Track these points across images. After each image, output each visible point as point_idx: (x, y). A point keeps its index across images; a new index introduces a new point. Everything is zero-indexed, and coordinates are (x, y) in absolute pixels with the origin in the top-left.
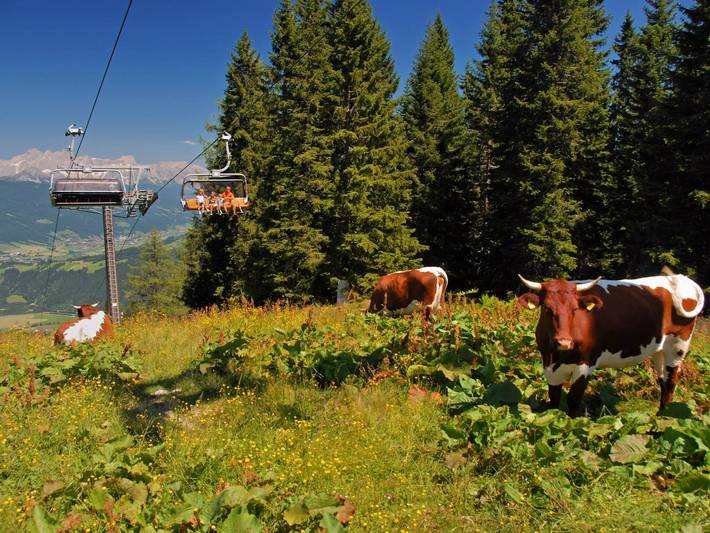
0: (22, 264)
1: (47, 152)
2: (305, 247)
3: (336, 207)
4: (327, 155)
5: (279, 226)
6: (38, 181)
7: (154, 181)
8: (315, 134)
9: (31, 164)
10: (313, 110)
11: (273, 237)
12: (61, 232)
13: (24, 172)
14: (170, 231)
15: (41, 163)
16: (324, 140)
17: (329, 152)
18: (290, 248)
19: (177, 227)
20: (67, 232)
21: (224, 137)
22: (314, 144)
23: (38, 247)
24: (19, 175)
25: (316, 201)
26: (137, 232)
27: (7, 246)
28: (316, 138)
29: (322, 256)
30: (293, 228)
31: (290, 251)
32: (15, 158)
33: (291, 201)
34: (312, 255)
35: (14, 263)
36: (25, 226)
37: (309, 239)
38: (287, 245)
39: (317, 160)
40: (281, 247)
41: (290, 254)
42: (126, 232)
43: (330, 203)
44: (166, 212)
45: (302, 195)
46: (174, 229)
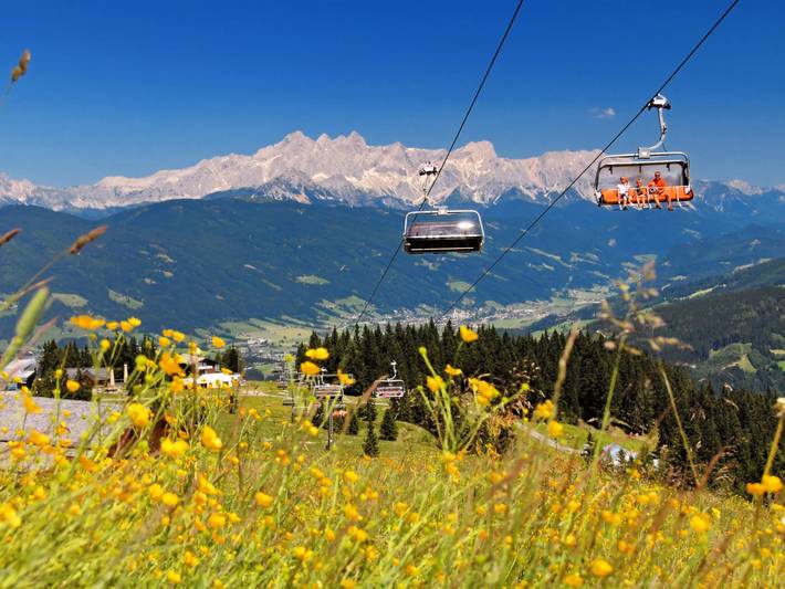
0: (268, 361)
1: (323, 138)
6: (302, 198)
7: (532, 194)
9: (290, 163)
12: (343, 301)
13: (278, 181)
14: (556, 301)
15: (310, 161)
19: (572, 293)
20: (353, 300)
21: (656, 102)
23: (300, 330)
24: (269, 185)
26: (490, 303)
27: (242, 325)
32: (263, 152)
35: (256, 360)
36: (279, 288)
42: (466, 301)
44: (550, 262)
46: (565, 296)
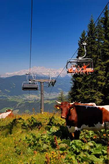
2: (96, 97)
3: (106, 85)
4: (104, 68)
5: (88, 90)
8: (100, 61)
10: (99, 54)
11: (86, 94)
16: (103, 63)
17: (104, 67)
18: (91, 97)
22: (100, 65)
25: (99, 83)
28: (100, 63)
29: (101, 100)
30: (92, 91)
31: (91, 98)
33: (92, 83)
34: (97, 100)
37: (97, 95)
38: (90, 96)
39: (100, 70)
40: (88, 97)
41: (91, 99)
43: (104, 84)
45: (95, 81)
